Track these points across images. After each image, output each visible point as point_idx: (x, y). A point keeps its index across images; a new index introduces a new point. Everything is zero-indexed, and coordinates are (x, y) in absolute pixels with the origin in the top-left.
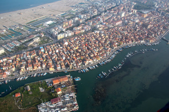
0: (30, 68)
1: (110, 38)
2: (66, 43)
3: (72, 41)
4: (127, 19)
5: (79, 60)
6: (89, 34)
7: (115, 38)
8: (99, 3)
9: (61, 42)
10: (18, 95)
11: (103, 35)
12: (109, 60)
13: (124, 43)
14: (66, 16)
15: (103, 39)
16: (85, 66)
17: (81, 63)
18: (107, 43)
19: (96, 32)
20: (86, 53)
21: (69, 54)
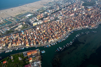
0: (14, 45)
1: (66, 25)
2: (38, 29)
3: (42, 27)
4: (77, 12)
5: (45, 39)
6: (53, 22)
7: (69, 24)
8: (61, 3)
9: (35, 28)
10: (5, 62)
11: (61, 23)
12: (64, 39)
13: (74, 27)
14: (40, 11)
15: (61, 25)
16: (49, 43)
17: (46, 41)
18: (64, 28)
19: (57, 21)
20: (50, 35)
21: (39, 36)
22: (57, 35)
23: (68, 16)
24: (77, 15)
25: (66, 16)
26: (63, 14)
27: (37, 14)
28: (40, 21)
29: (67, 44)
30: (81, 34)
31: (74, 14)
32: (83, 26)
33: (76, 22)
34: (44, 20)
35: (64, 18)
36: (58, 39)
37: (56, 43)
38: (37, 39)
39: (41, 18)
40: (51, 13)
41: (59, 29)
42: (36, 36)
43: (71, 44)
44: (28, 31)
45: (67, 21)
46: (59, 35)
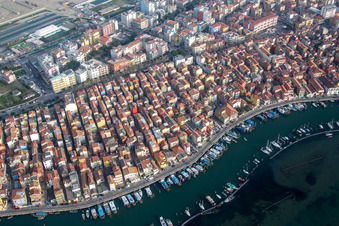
2: (71, 108)
3: (93, 98)
4: (296, 10)
5: (96, 169)
6: (156, 70)
11: (199, 72)
15: (196, 87)
16: (110, 194)
17: (99, 182)
18: (206, 103)
19: (178, 62)
20: (125, 143)
21: (70, 149)
22: (161, 145)
23: (243, 34)
24: (291, 27)
25: (229, 30)
26: (217, 21)
27: (89, 21)
28: (92, 65)
29: (209, 198)
30: (292, 140)
31: (276, 18)
32: (314, 89)
33: (277, 65)
34: (116, 58)
35: (221, 44)
36: (164, 166)
37: (148, 190)
38: (56, 172)
39: (101, 49)
40: (159, 20)
41: (182, 108)
42: (53, 150)
43: (227, 201)
44: (19, 122)
45: (229, 63)
46: (172, 145)
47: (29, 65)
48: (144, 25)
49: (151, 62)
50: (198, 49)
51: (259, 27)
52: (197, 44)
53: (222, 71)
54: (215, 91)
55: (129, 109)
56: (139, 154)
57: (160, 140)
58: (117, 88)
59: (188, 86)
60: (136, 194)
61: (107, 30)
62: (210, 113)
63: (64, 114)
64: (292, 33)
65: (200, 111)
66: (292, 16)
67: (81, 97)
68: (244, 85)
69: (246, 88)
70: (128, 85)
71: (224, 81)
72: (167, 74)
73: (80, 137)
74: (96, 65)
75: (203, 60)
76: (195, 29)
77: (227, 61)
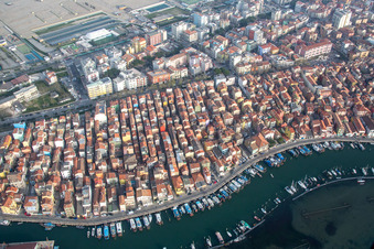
1: (256, 109)
2: (101, 118)
5: (110, 186)
6: (193, 87)
11: (238, 94)
13: (300, 132)
14: (161, 14)
16: (120, 214)
17: (111, 200)
18: (238, 130)
19: (218, 82)
20: (145, 163)
21: (90, 161)
22: (181, 170)
23: (293, 59)
25: (279, 53)
26: (268, 41)
27: (141, 28)
28: (131, 75)
29: (218, 234)
30: (320, 182)
31: (330, 46)
32: (355, 128)
33: (321, 97)
34: (157, 69)
35: (267, 66)
36: (180, 192)
37: (158, 216)
38: (71, 183)
39: (144, 58)
40: (210, 34)
41: (211, 132)
42: (74, 159)
43: (237, 240)
44: (48, 126)
45: (271, 89)
46: (193, 171)
47: (73, 67)
48: (193, 38)
49: (191, 78)
50: (242, 70)
51: (311, 53)
52: (242, 64)
53: (262, 96)
54: (250, 118)
55: (158, 127)
56: (156, 176)
57: (180, 165)
58: (150, 102)
59: (223, 108)
60: (145, 219)
61: (154, 39)
62: (240, 141)
63: (92, 124)
64: (344, 63)
65: (229, 138)
66: (347, 46)
67: (113, 107)
68: (281, 115)
69: (284, 118)
70: (162, 101)
71: (262, 108)
72: (204, 93)
73: (102, 150)
74: (135, 76)
75: (245, 83)
76: (244, 47)
77: (269, 86)
